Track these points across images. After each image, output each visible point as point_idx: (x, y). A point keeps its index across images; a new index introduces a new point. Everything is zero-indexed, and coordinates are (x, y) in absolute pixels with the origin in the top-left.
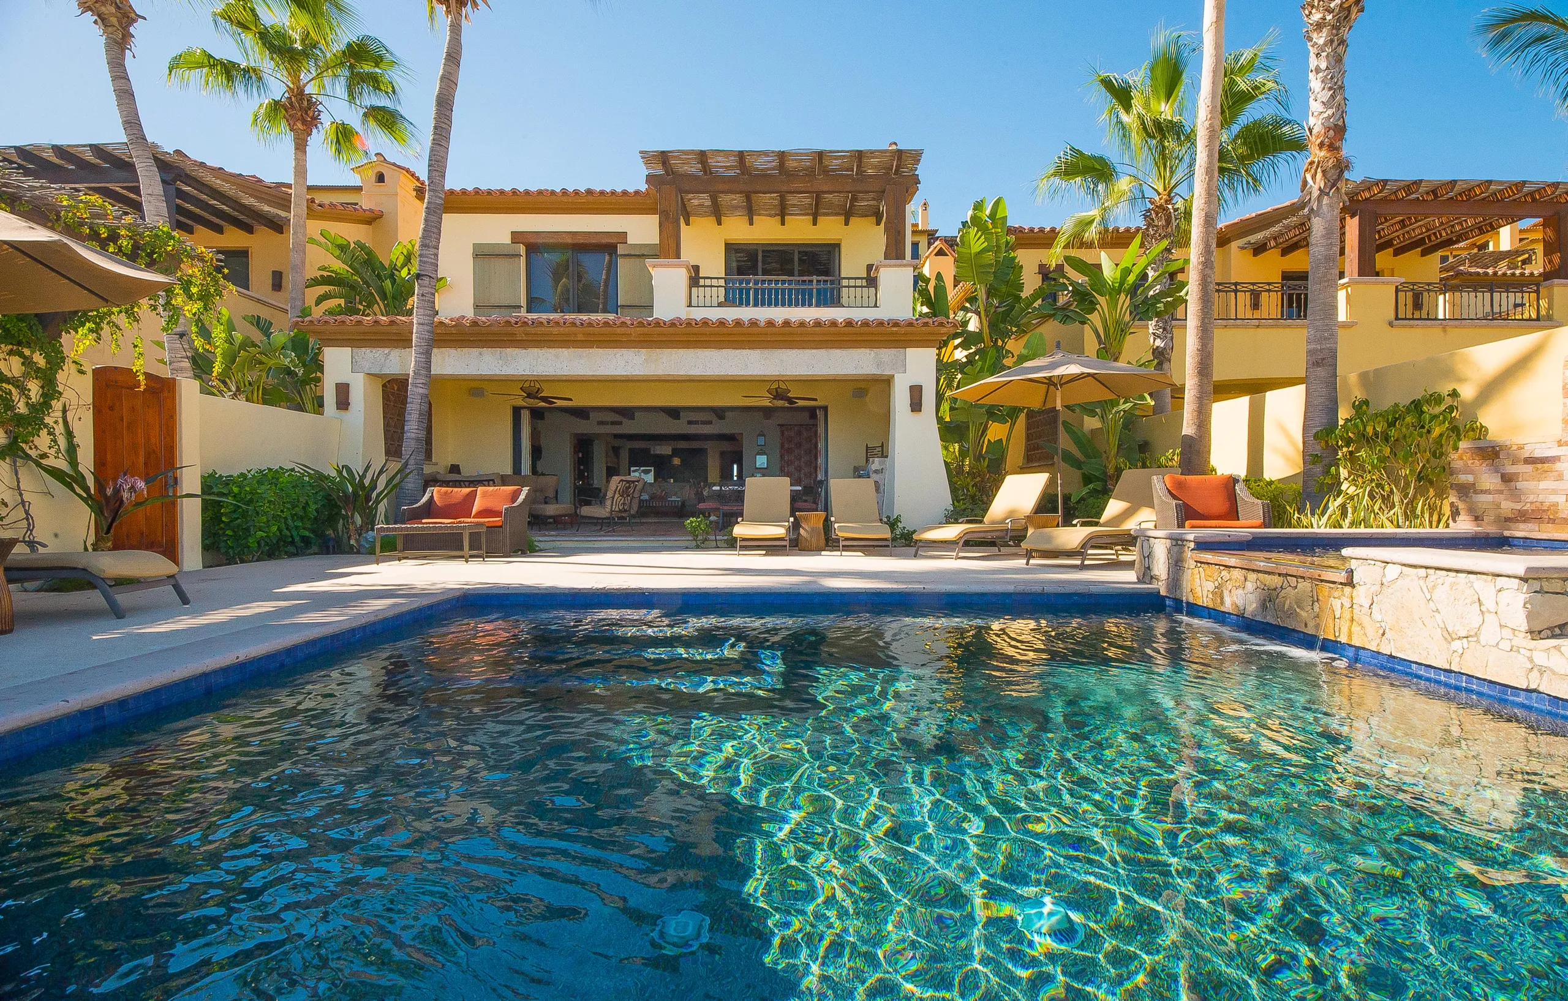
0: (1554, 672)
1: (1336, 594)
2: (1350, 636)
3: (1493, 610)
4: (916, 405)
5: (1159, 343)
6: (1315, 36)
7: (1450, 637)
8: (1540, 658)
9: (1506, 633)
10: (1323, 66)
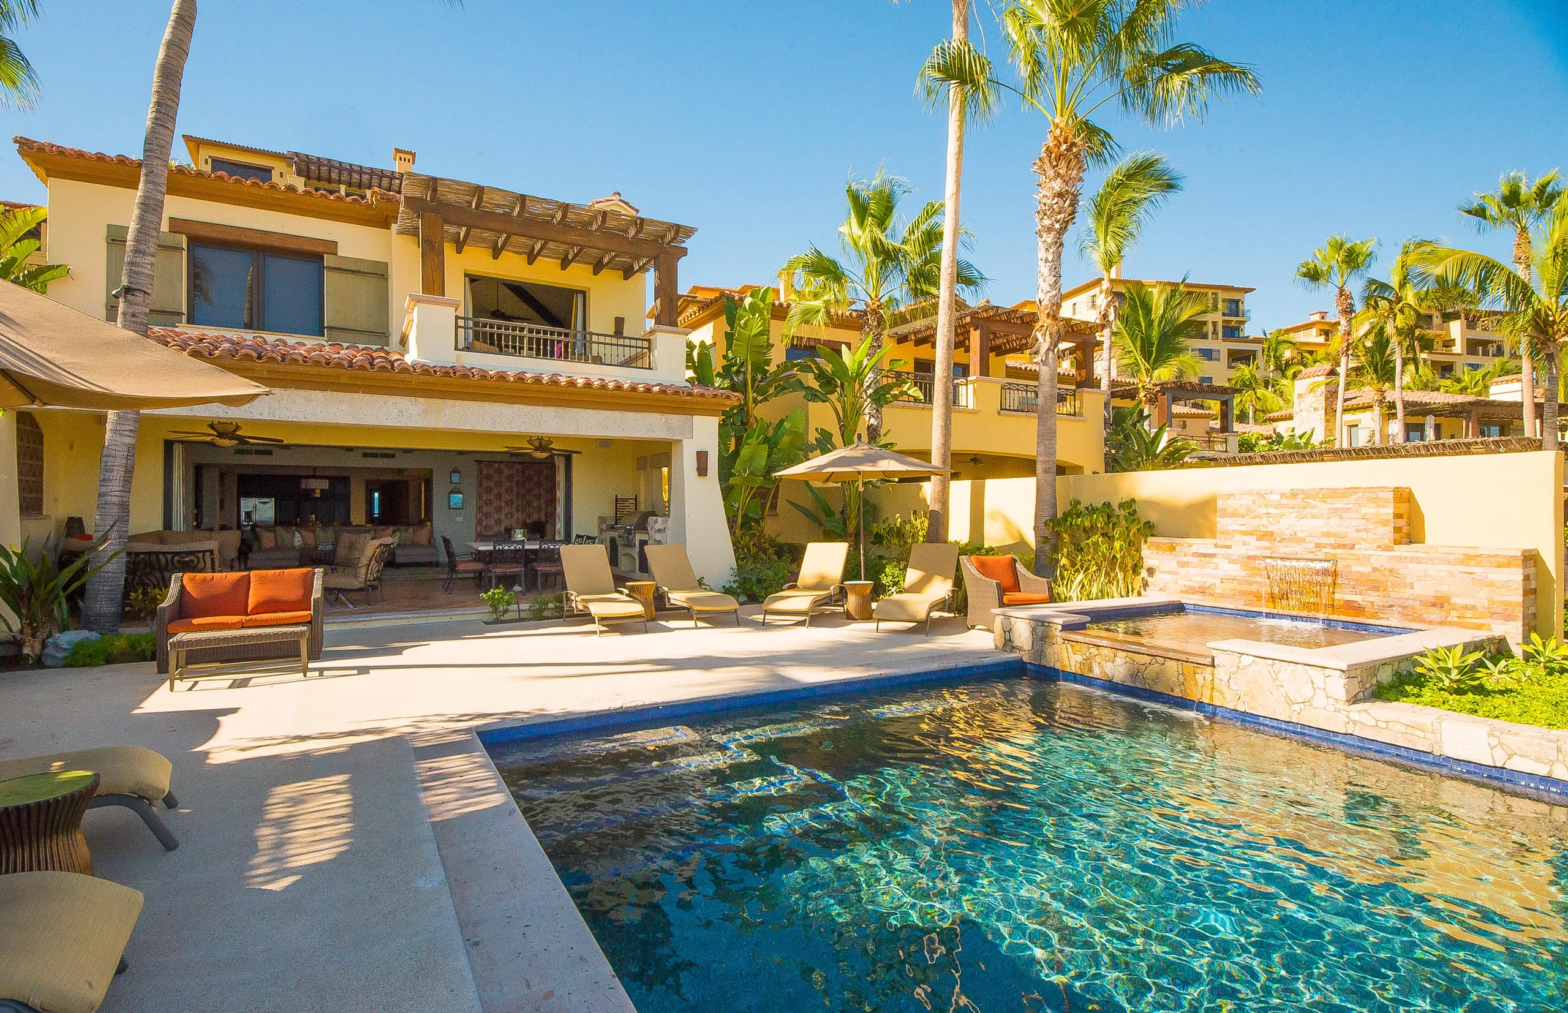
0: (1363, 724)
1: (1198, 671)
2: (1211, 696)
3: (1322, 687)
4: (702, 471)
5: (873, 421)
6: (1045, 235)
7: (1291, 703)
8: (1354, 716)
9: (1331, 701)
10: (1050, 258)
